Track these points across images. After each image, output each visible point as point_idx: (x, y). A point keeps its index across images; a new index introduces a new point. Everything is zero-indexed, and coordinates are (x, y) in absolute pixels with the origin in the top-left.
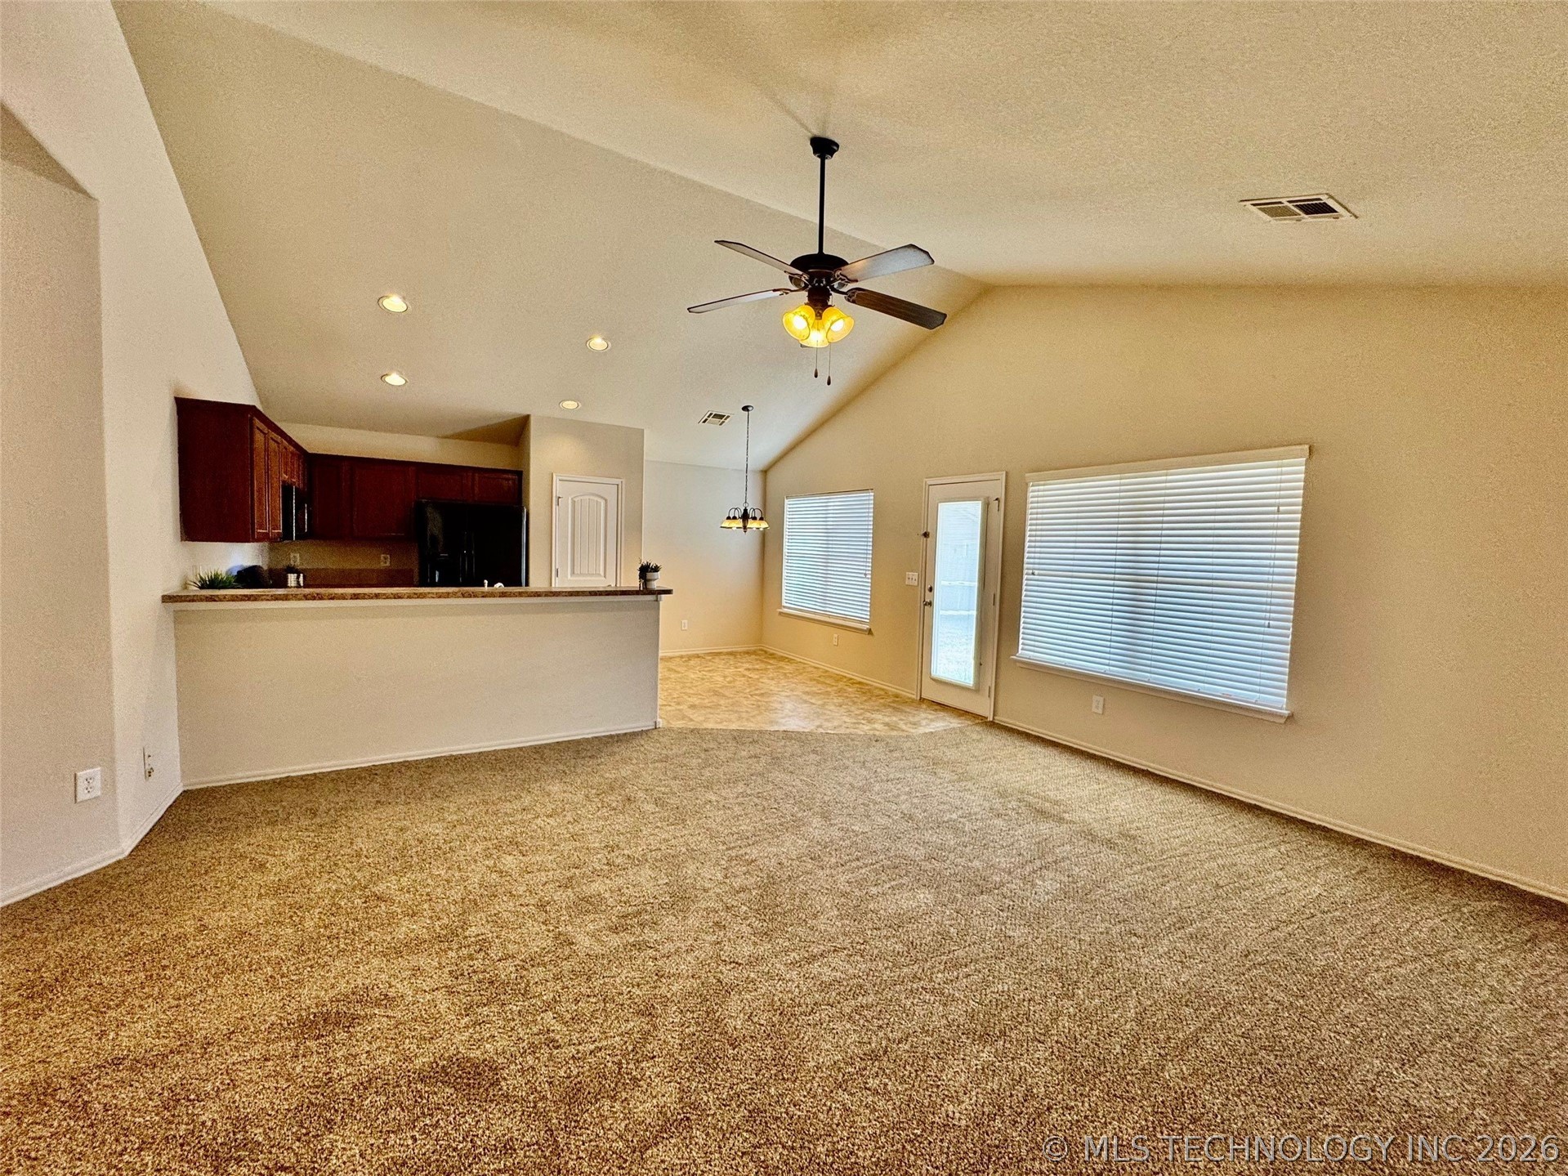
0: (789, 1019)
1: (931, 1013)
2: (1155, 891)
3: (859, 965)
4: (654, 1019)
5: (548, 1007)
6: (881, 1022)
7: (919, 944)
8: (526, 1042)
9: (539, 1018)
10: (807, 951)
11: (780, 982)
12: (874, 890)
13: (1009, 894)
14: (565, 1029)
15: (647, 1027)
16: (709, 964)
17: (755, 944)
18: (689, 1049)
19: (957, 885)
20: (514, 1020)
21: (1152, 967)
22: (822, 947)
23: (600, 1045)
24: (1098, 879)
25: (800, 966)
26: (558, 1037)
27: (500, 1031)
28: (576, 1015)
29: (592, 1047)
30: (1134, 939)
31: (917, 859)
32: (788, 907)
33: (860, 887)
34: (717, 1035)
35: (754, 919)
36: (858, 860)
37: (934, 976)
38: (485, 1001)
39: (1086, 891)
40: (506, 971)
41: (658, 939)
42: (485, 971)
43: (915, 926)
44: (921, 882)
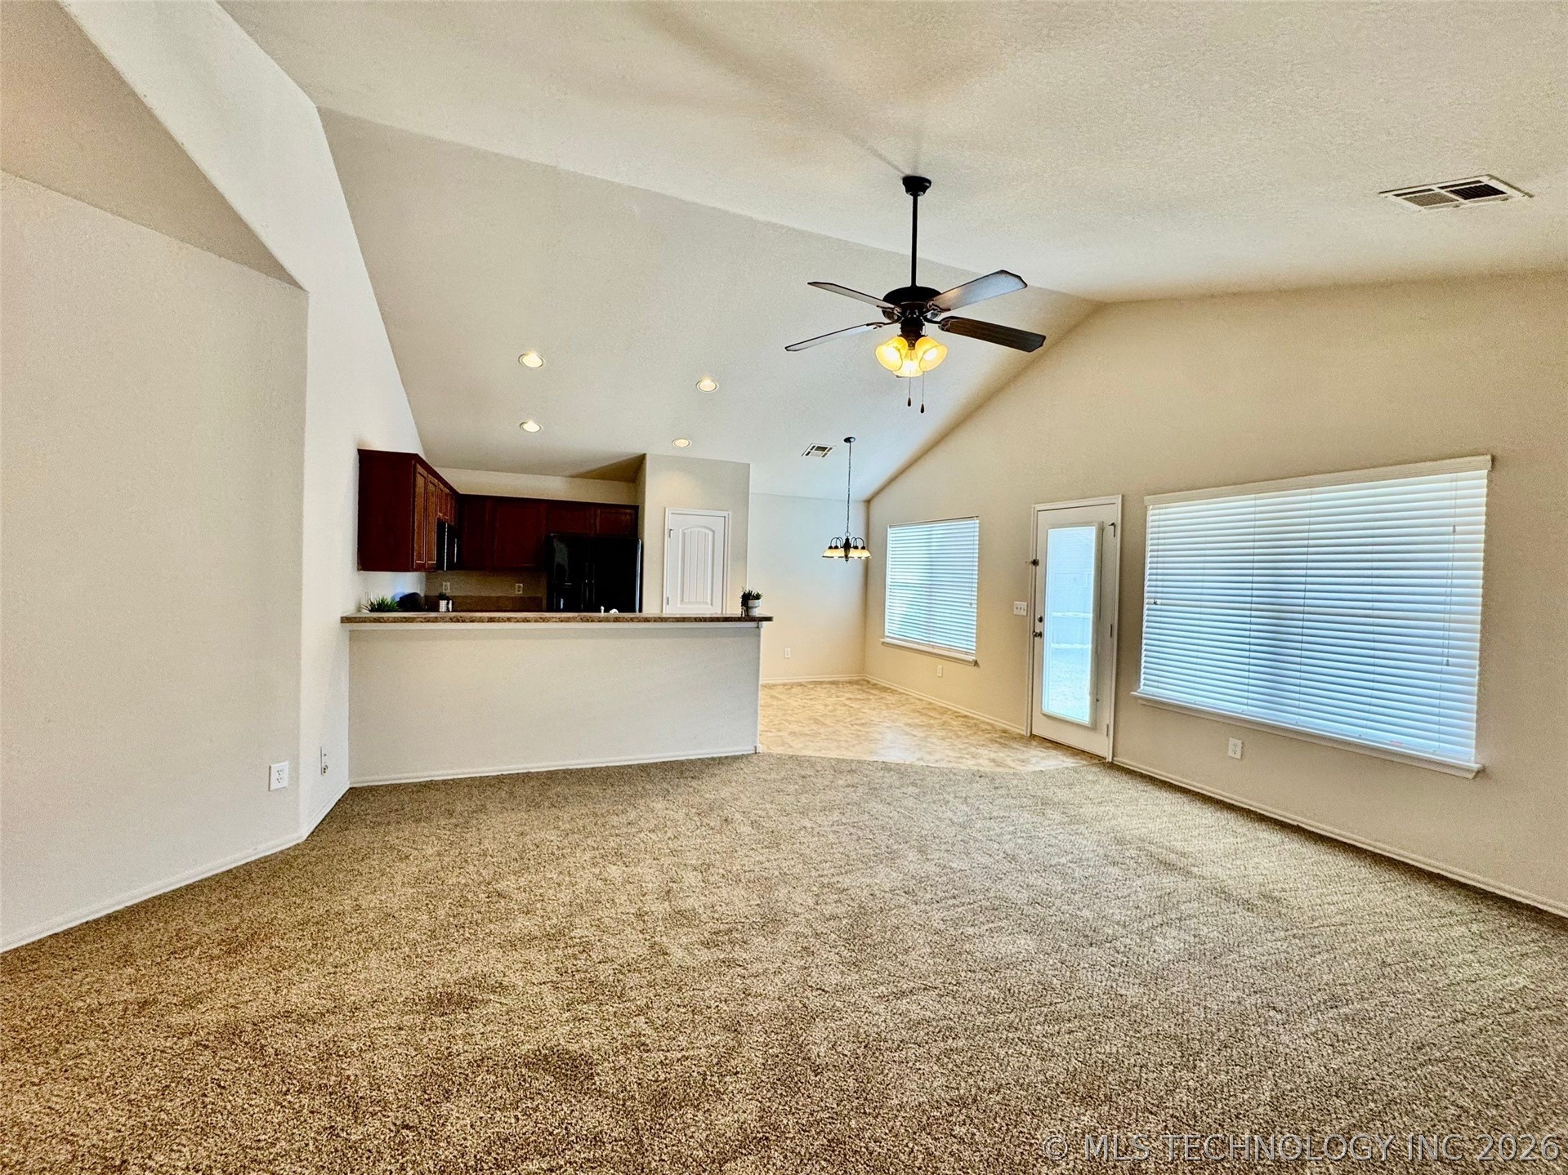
0: (874, 1053)
1: (1028, 1066)
2: (1302, 961)
3: (950, 1007)
4: (740, 1036)
5: (641, 1011)
6: (971, 1069)
7: (1017, 991)
8: (619, 1042)
9: (632, 1021)
10: (896, 986)
11: (867, 1015)
12: (970, 931)
13: (1122, 949)
14: (655, 1035)
15: (732, 1043)
16: (795, 989)
17: (842, 973)
18: (772, 1069)
19: (1063, 933)
20: (609, 1020)
21: (1294, 1047)
22: (912, 984)
23: (687, 1054)
24: (1231, 942)
25: (888, 1000)
26: (648, 1041)
27: (598, 1028)
28: (666, 1023)
29: (679, 1055)
30: (1272, 1013)
31: (1019, 902)
32: (878, 939)
33: (956, 926)
34: (800, 1060)
35: (843, 948)
36: (954, 898)
37: (1032, 1028)
38: (585, 999)
39: (1216, 955)
40: (605, 972)
41: (747, 958)
42: (586, 971)
43: (1013, 972)
44: (1022, 927)
